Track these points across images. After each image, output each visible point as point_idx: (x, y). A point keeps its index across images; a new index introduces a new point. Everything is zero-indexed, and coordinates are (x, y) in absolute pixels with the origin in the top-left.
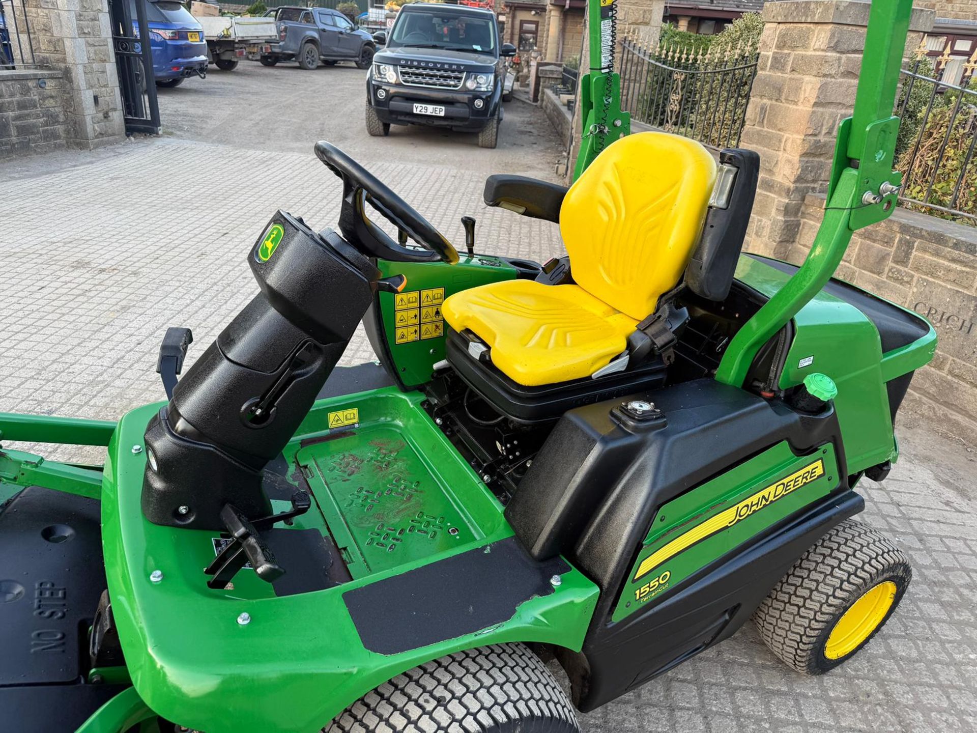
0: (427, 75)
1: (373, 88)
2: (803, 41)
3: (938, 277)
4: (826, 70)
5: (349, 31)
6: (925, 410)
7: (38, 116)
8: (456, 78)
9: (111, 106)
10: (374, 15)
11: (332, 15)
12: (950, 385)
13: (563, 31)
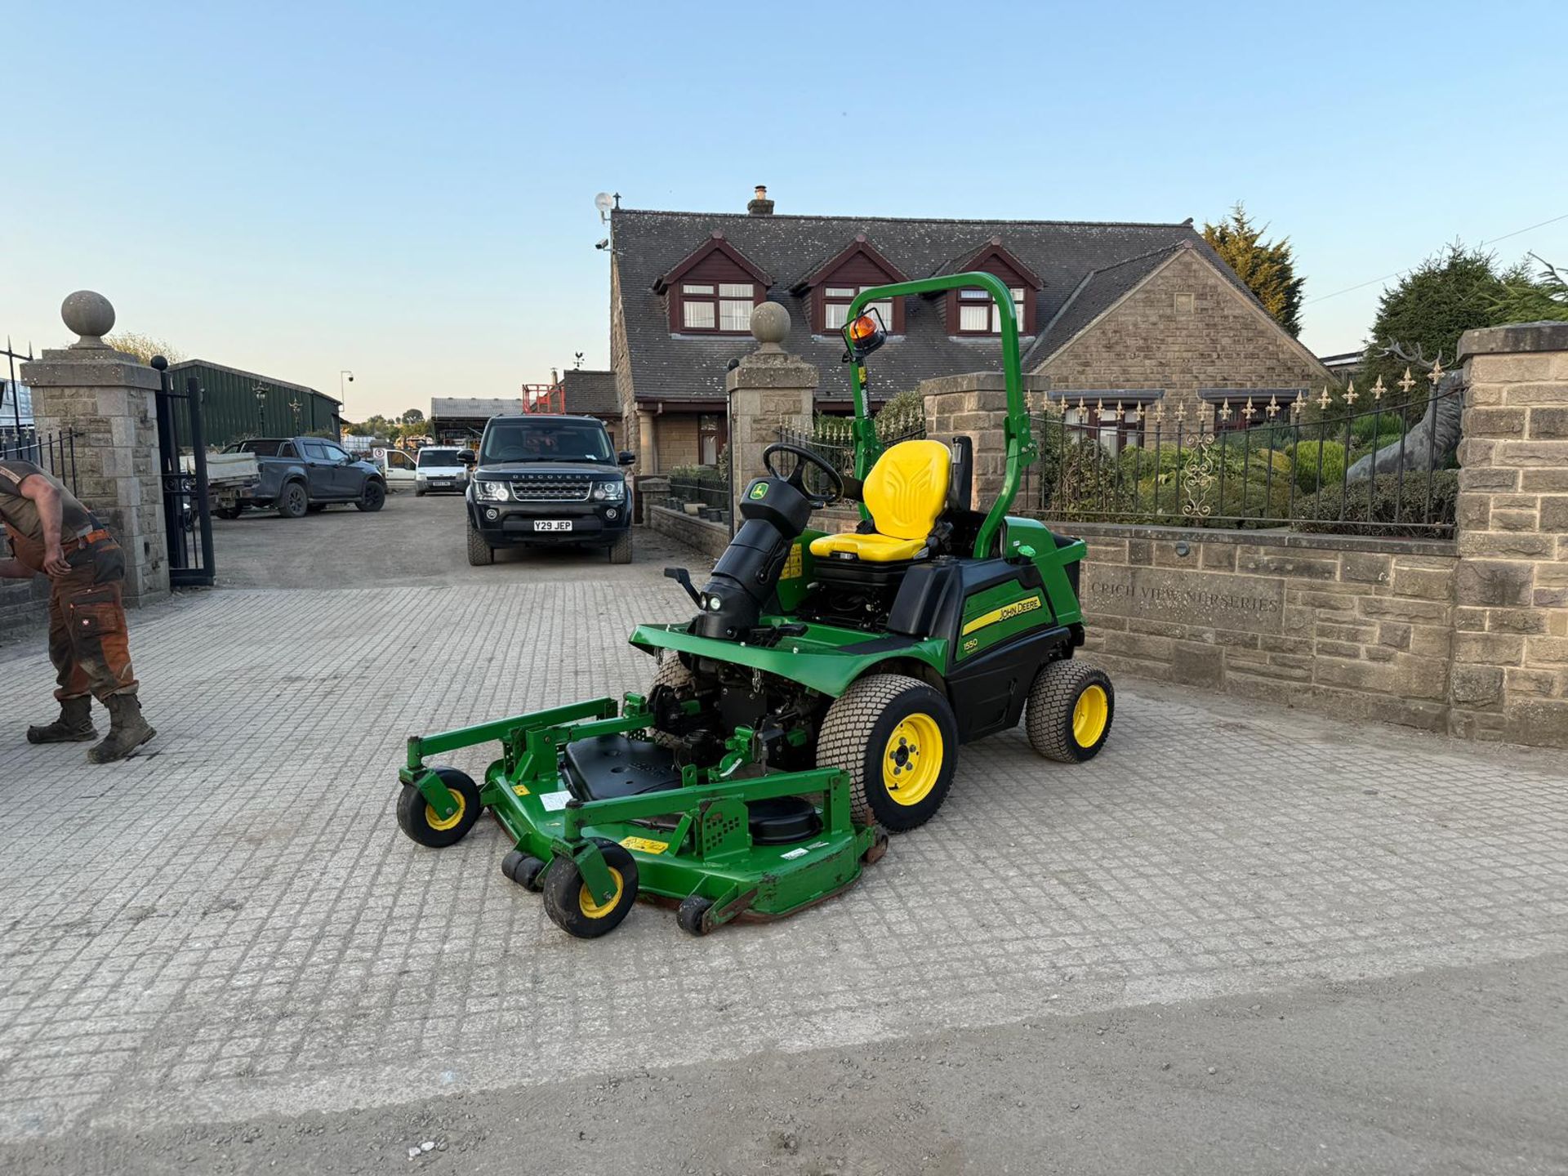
2: (958, 406)
3: (1101, 560)
4: (981, 424)
5: (344, 464)
6: (1123, 667)
8: (581, 489)
9: (160, 555)
11: (322, 445)
12: (1134, 641)
13: (656, 439)
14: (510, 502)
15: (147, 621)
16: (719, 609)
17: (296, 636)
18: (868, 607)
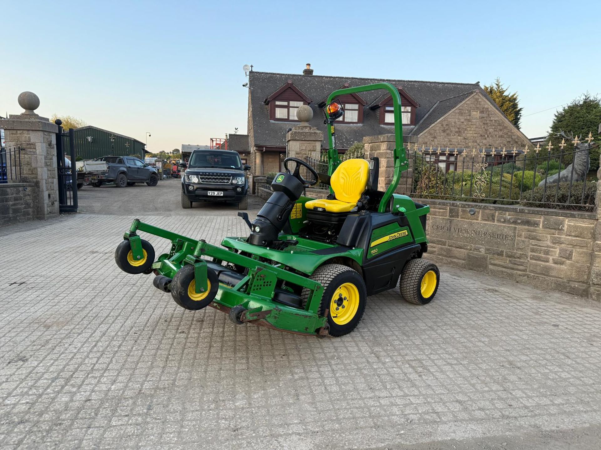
0: (213, 178)
1: (185, 186)
2: (379, 148)
3: (437, 215)
4: (388, 156)
5: (142, 167)
6: (444, 261)
7: (22, 204)
8: (227, 179)
9: (55, 199)
10: (148, 161)
11: (134, 160)
12: (450, 250)
13: (262, 162)
14: (198, 183)
15: (47, 225)
16: (259, 232)
17: (102, 234)
18: (329, 233)
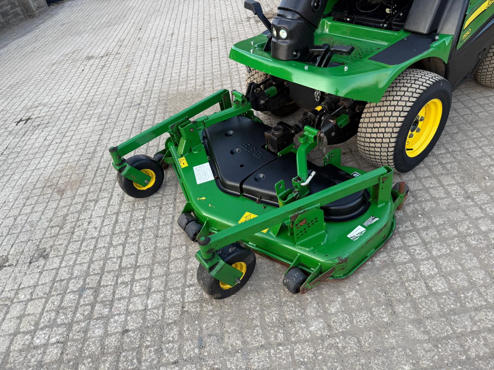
15: (40, 24)
16: (286, 39)
18: (388, 11)
